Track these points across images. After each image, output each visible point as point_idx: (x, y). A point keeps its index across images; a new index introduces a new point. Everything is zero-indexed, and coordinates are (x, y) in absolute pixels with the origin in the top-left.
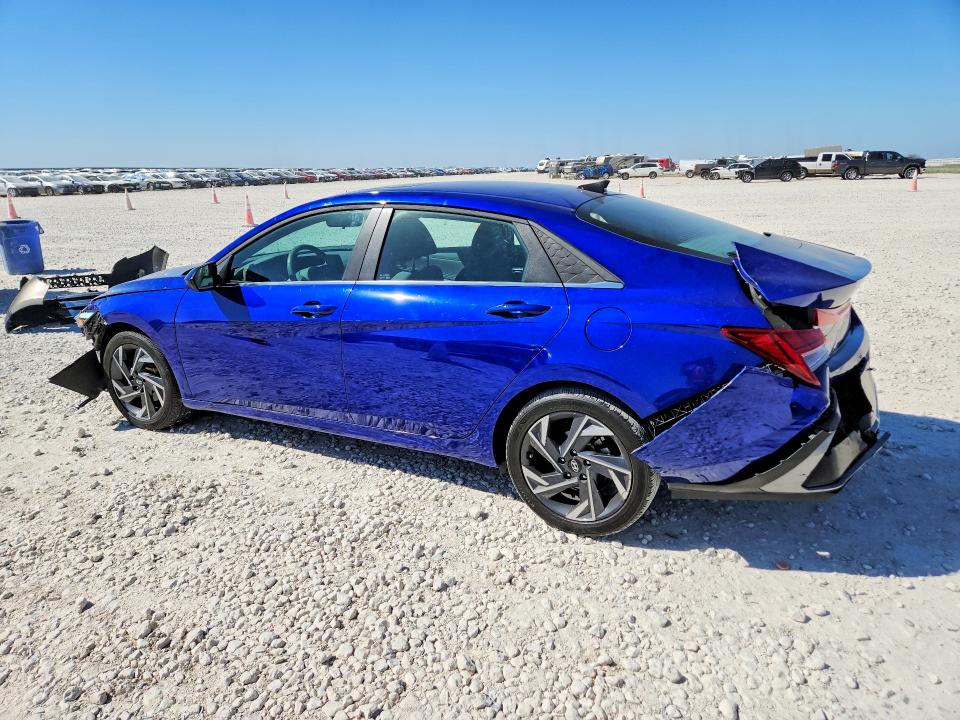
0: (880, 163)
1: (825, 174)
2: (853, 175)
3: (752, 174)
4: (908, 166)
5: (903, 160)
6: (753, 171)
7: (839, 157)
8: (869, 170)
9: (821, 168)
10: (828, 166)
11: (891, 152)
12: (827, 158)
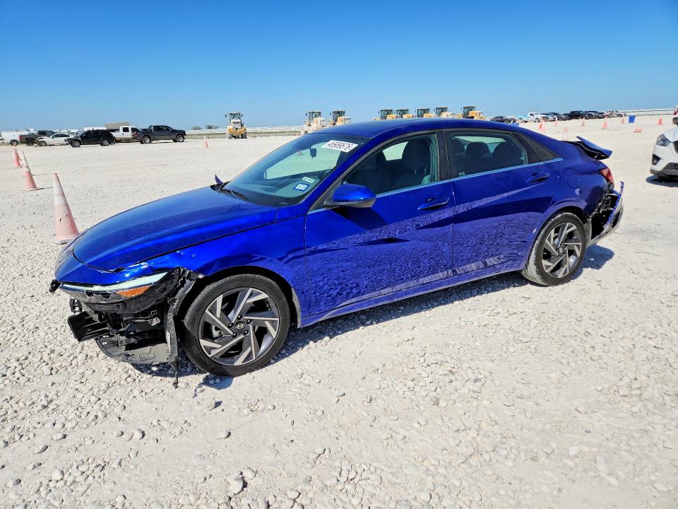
0: (161, 133)
1: (128, 141)
2: (148, 141)
3: (79, 141)
4: (178, 135)
5: (174, 131)
6: (80, 139)
7: (133, 130)
8: (156, 137)
9: (123, 137)
10: (129, 135)
11: (165, 126)
12: (126, 130)
